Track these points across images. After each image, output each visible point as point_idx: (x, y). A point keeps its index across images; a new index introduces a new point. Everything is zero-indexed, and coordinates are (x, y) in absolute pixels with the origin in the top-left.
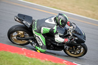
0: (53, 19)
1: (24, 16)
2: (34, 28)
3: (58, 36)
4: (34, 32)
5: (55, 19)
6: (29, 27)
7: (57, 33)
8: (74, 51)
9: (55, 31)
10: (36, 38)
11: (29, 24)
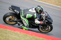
0: (34, 9)
1: (15, 7)
2: (22, 15)
3: (37, 20)
4: (21, 17)
5: (35, 9)
6: (18, 14)
7: (36, 18)
8: (45, 29)
9: (35, 17)
10: (23, 21)
11: (18, 12)
